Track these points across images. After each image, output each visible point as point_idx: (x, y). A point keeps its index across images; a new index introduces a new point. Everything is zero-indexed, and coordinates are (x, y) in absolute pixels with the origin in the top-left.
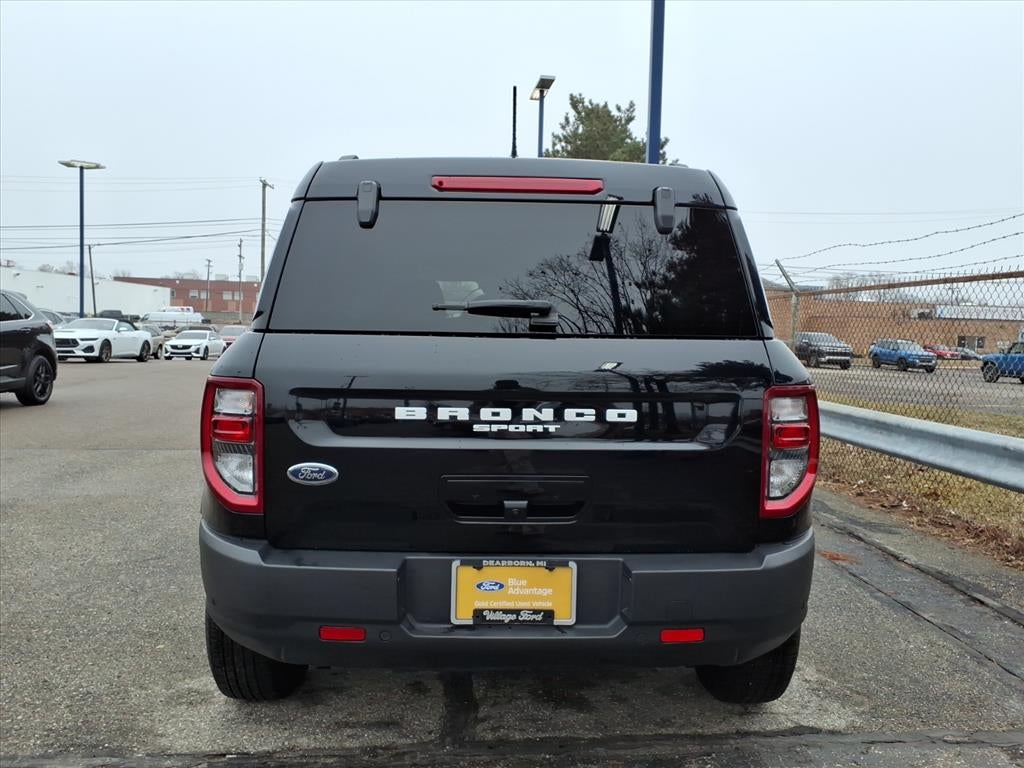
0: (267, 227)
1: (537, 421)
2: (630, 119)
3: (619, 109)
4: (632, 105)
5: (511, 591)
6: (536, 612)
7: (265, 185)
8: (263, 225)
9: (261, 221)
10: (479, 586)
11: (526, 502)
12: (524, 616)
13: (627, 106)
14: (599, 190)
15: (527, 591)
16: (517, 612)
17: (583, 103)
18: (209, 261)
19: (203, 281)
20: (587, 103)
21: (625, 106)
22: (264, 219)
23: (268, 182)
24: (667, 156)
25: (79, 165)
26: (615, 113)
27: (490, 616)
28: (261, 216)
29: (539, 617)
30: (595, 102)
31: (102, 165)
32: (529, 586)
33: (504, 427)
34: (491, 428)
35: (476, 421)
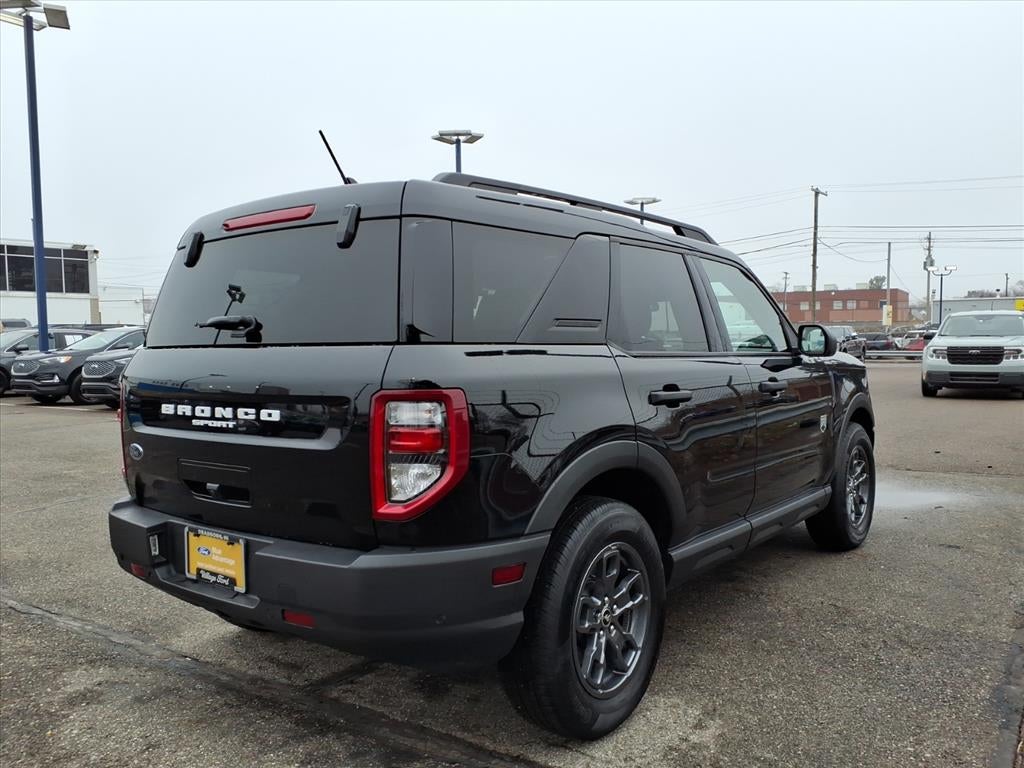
0: (819, 235)
1: (223, 419)
5: (215, 558)
6: (226, 578)
7: (817, 194)
8: (815, 234)
9: (813, 230)
10: (199, 551)
11: (217, 485)
12: (220, 580)
14: (309, 215)
15: (222, 560)
16: (215, 574)
18: (786, 273)
19: (781, 293)
22: (816, 228)
23: (821, 190)
25: (640, 202)
27: (205, 576)
28: (813, 225)
29: (227, 582)
31: (658, 198)
32: (223, 556)
33: (206, 422)
34: (202, 423)
35: (194, 417)
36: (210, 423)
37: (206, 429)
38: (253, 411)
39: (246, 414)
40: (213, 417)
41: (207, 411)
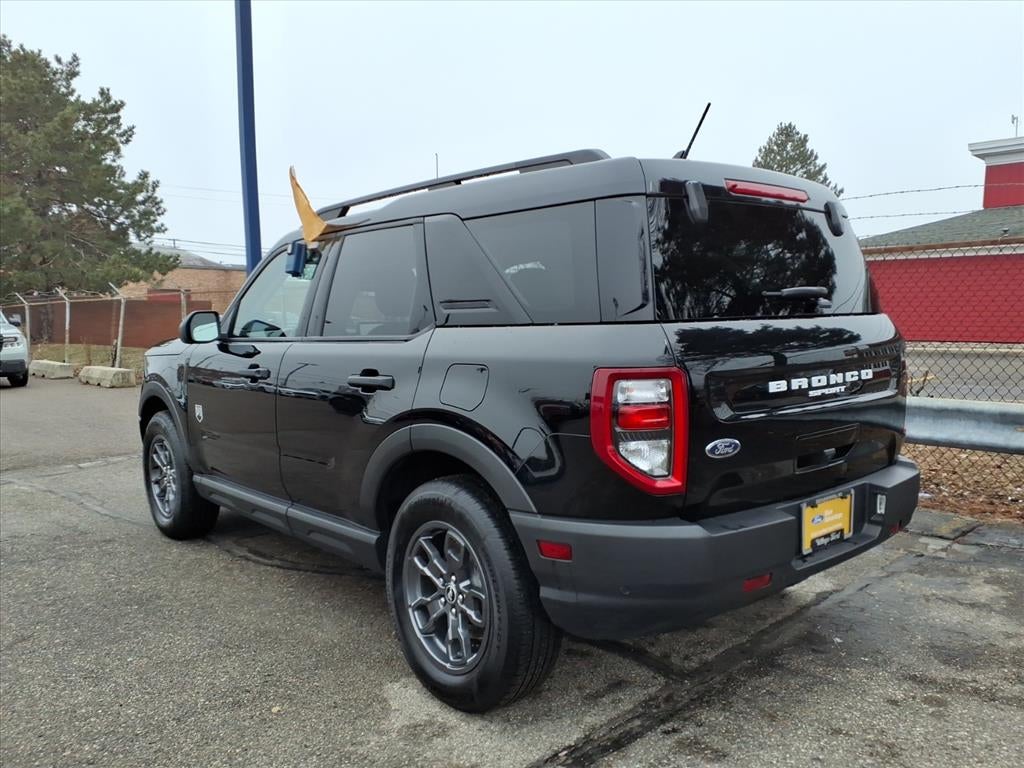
2: (74, 74)
3: (59, 60)
4: (75, 58)
5: (826, 520)
6: (838, 533)
10: (813, 520)
11: (834, 449)
12: (833, 538)
13: (70, 59)
15: (832, 518)
17: (9, 46)
20: (15, 47)
21: (66, 58)
24: (121, 121)
26: (54, 65)
27: (819, 543)
29: (839, 536)
30: (28, 48)
32: (833, 514)
33: (823, 391)
34: (818, 393)
35: (811, 388)
36: (826, 391)
37: (823, 397)
38: (856, 373)
39: (851, 376)
40: (828, 386)
41: (824, 379)
